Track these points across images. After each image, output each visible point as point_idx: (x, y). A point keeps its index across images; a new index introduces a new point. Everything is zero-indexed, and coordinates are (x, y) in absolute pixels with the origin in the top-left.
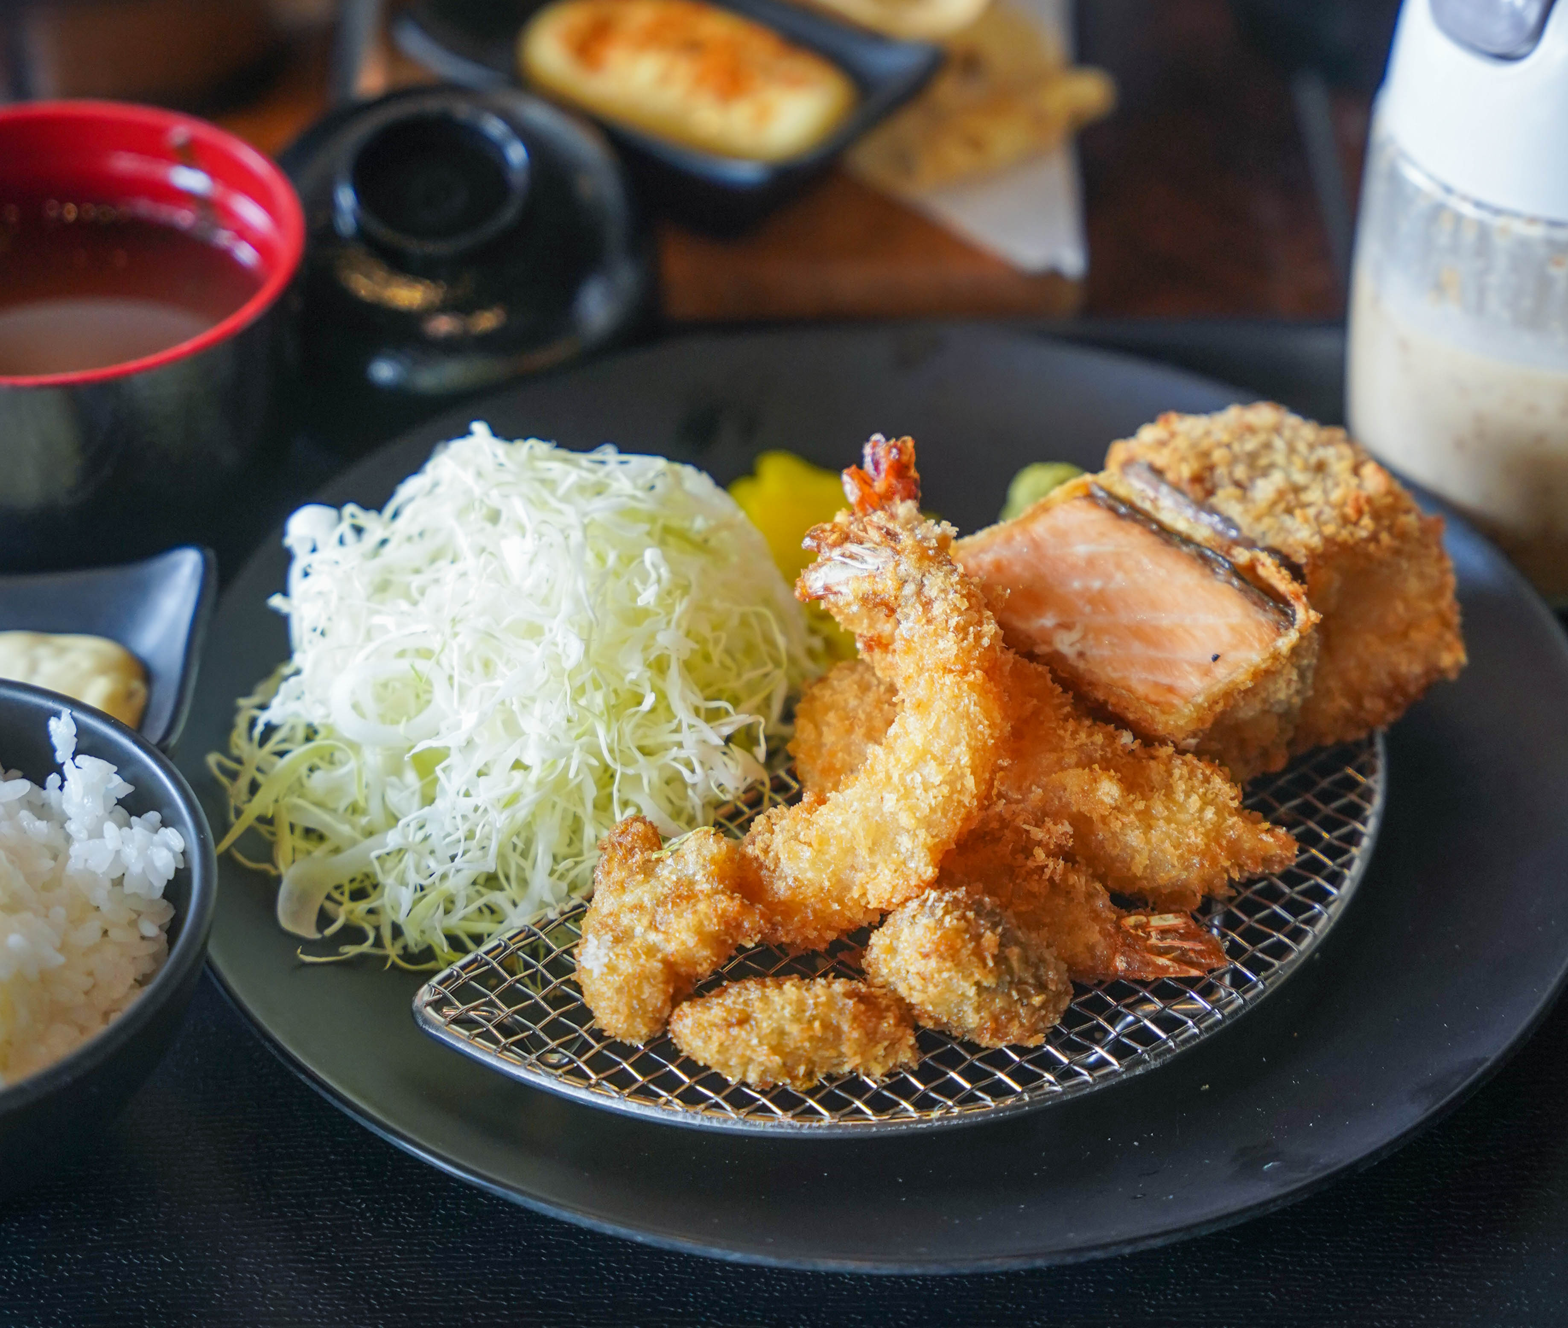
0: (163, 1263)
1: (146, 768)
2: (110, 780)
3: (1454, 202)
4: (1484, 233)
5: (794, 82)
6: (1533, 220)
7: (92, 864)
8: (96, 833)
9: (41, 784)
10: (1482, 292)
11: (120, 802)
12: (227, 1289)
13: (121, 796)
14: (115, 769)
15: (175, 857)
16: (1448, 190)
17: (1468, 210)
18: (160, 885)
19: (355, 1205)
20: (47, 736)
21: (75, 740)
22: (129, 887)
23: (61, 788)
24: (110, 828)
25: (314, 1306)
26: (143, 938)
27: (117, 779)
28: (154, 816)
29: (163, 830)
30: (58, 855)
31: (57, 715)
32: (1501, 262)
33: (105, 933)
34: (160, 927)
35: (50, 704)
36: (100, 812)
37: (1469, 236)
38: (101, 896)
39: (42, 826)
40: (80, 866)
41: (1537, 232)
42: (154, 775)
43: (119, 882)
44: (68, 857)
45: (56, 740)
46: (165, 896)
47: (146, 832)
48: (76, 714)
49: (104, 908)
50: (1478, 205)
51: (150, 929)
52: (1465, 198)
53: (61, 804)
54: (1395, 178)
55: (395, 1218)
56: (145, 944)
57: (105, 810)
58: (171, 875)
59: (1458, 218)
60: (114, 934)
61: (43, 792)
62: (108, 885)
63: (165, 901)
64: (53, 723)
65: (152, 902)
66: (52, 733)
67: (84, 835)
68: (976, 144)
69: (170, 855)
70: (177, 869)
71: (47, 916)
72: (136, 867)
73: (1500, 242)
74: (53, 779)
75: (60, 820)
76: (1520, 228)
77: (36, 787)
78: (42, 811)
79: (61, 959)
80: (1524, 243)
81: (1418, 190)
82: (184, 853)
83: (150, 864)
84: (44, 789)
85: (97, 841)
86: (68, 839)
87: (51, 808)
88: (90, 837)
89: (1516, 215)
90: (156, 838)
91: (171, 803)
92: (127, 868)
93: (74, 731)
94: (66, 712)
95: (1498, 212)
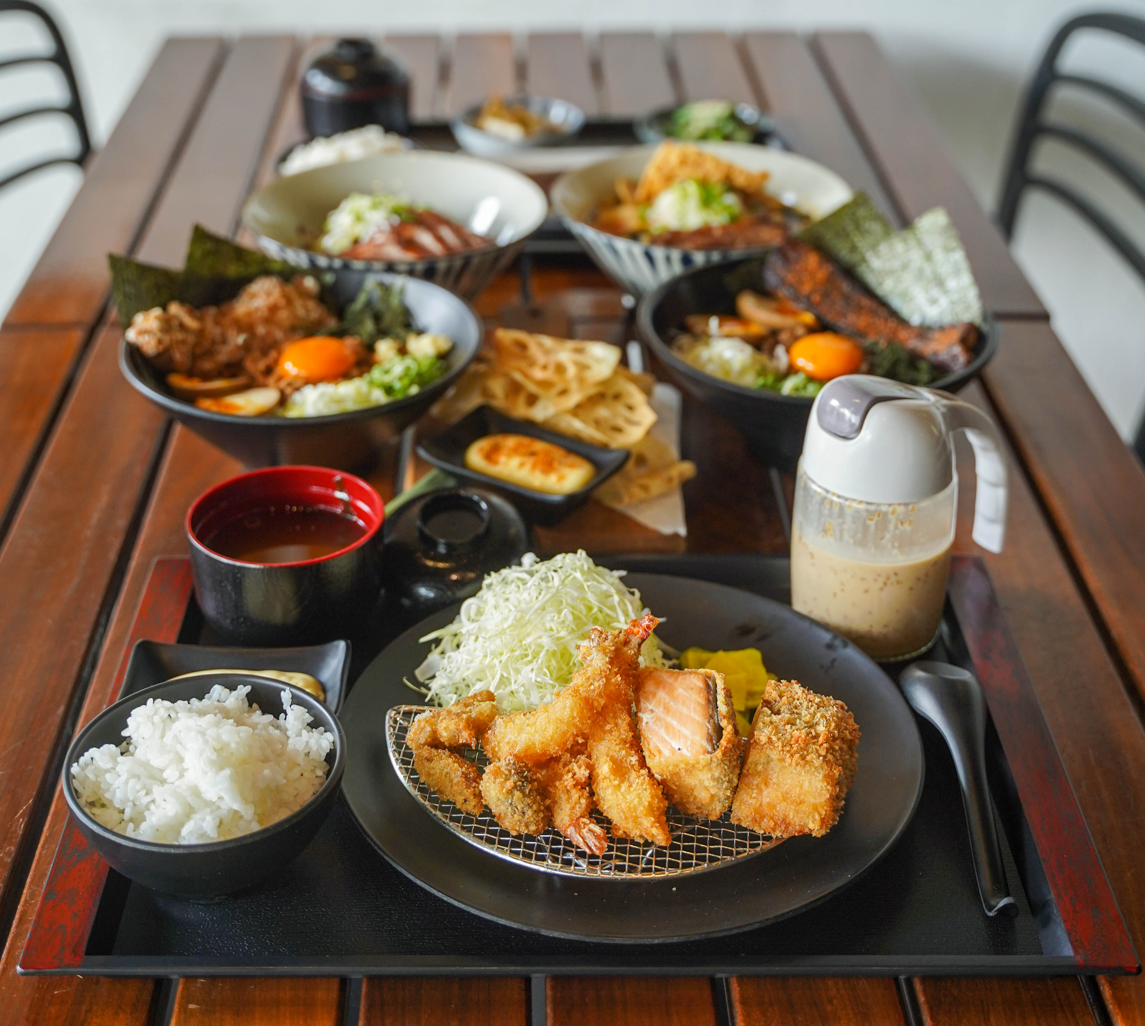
0: (322, 911)
1: (319, 710)
2: (305, 715)
3: (829, 496)
4: (841, 508)
5: (572, 466)
6: (861, 502)
7: (297, 746)
8: (299, 735)
9: (277, 717)
10: (841, 531)
11: (308, 724)
12: (348, 921)
13: (309, 722)
14: (307, 710)
15: (330, 743)
16: (827, 491)
17: (835, 499)
18: (324, 755)
19: (399, 888)
20: (280, 698)
21: (291, 700)
22: (312, 756)
23: (285, 719)
24: (304, 732)
25: (383, 928)
26: (317, 777)
27: (307, 715)
28: (322, 729)
29: (325, 734)
30: (284, 744)
31: (284, 690)
32: (849, 519)
33: (302, 775)
34: (324, 773)
35: (281, 686)
36: (300, 727)
37: (836, 509)
38: (301, 759)
39: (277, 732)
40: (292, 747)
41: (862, 507)
42: (322, 712)
43: (308, 754)
44: (288, 744)
45: (283, 700)
46: (325, 760)
47: (319, 735)
48: (291, 690)
49: (302, 764)
50: (839, 497)
51: (320, 773)
52: (834, 494)
53: (285, 725)
54: (806, 488)
55: (415, 894)
56: (317, 779)
57: (303, 726)
58: (328, 751)
59: (832, 502)
60: (305, 774)
61: (278, 721)
62: (304, 755)
63: (325, 763)
64: (282, 693)
65: (320, 762)
66: (282, 697)
67: (294, 736)
68: (645, 488)
69: (328, 743)
70: (330, 749)
71: (279, 765)
72: (314, 747)
73: (848, 512)
74: (282, 715)
75: (284, 731)
76: (855, 505)
77: (275, 719)
78: (278, 727)
79: (285, 781)
80: (857, 511)
81: (815, 492)
82: (333, 742)
83: (320, 746)
84: (278, 719)
85: (299, 738)
86: (288, 738)
87: (281, 727)
88: (296, 736)
89: (854, 500)
90: (322, 736)
91: (329, 724)
92: (311, 749)
93: (291, 696)
94: (288, 689)
95: (846, 499)
